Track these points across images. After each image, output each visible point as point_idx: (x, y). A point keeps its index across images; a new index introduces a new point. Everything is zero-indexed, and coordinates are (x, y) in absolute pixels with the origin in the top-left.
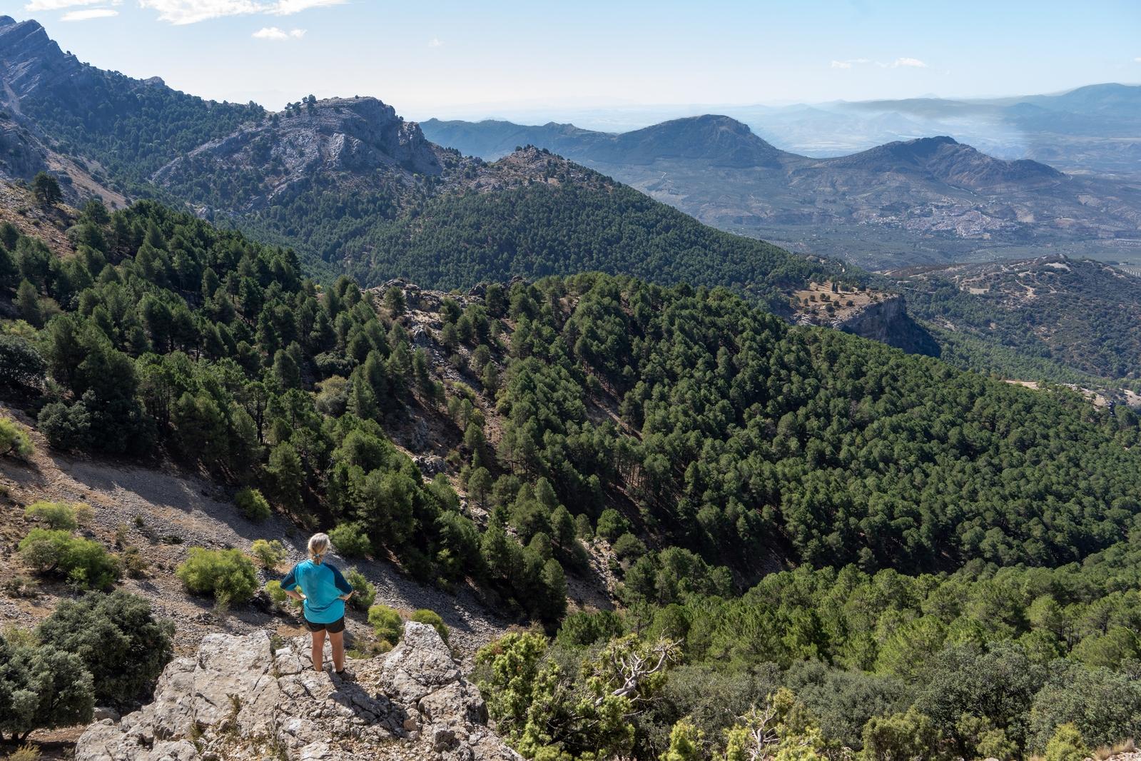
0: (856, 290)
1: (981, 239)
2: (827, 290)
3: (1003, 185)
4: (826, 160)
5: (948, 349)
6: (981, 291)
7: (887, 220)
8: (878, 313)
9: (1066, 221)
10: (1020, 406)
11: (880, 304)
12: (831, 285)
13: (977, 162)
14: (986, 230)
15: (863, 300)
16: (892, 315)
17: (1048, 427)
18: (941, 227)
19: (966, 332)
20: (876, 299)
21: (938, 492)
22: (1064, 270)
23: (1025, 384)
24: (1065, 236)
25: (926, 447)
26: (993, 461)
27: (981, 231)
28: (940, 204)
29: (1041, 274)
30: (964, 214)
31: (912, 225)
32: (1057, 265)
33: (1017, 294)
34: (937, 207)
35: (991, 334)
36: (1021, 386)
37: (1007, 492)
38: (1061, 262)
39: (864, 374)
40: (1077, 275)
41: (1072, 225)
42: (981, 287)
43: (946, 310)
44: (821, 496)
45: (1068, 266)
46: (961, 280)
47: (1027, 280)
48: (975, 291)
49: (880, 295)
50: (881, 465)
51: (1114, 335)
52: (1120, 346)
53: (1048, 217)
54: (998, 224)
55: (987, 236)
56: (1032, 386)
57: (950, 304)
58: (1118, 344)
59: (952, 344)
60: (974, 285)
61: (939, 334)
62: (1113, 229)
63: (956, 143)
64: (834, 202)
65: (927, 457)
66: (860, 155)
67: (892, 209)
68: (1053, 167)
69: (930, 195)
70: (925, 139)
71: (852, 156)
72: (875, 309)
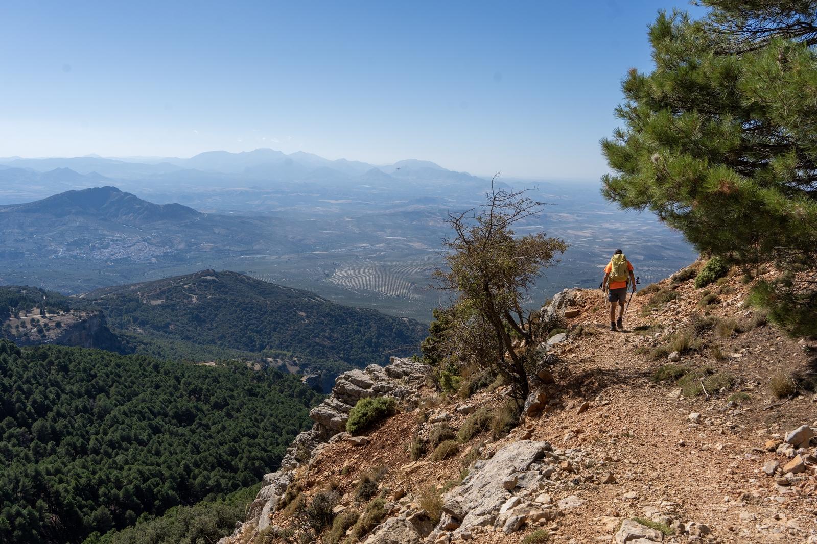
0: (61, 312)
1: (150, 263)
2: (36, 314)
3: (160, 222)
4: (10, 206)
5: (144, 349)
6: (159, 302)
7: (74, 253)
8: (84, 328)
9: (208, 246)
10: (210, 380)
11: (84, 321)
12: (39, 310)
13: (138, 206)
14: (153, 256)
15: (69, 319)
16: (95, 328)
17: (232, 390)
18: (118, 256)
19: (153, 334)
20: (80, 317)
21: (171, 454)
22: (213, 280)
23: (208, 364)
24: (209, 256)
25: (154, 422)
26: (203, 422)
27: (150, 257)
28: (115, 238)
29: (199, 285)
30: (134, 245)
31: (96, 255)
32: (209, 278)
33: (185, 301)
34: (113, 240)
35: (171, 333)
36: (206, 366)
37: (217, 442)
38: (211, 275)
39: (95, 376)
40: (223, 283)
41: (212, 249)
42: (158, 299)
43: (135, 320)
44: (83, 481)
45: (217, 277)
46: (142, 295)
47: (191, 291)
48: (155, 302)
49: (84, 314)
50: (124, 444)
51: (253, 321)
52: (258, 329)
53: (195, 244)
54: (161, 251)
55: (154, 260)
56: (213, 364)
57: (137, 314)
58: (257, 327)
59: (146, 344)
60: (153, 298)
61: (135, 338)
62: (239, 249)
63: (120, 191)
64: (23, 241)
65: (156, 430)
66: (42, 202)
67: (76, 244)
68: (193, 208)
69: (106, 232)
70: (95, 188)
71: (35, 203)
72: (81, 326)
